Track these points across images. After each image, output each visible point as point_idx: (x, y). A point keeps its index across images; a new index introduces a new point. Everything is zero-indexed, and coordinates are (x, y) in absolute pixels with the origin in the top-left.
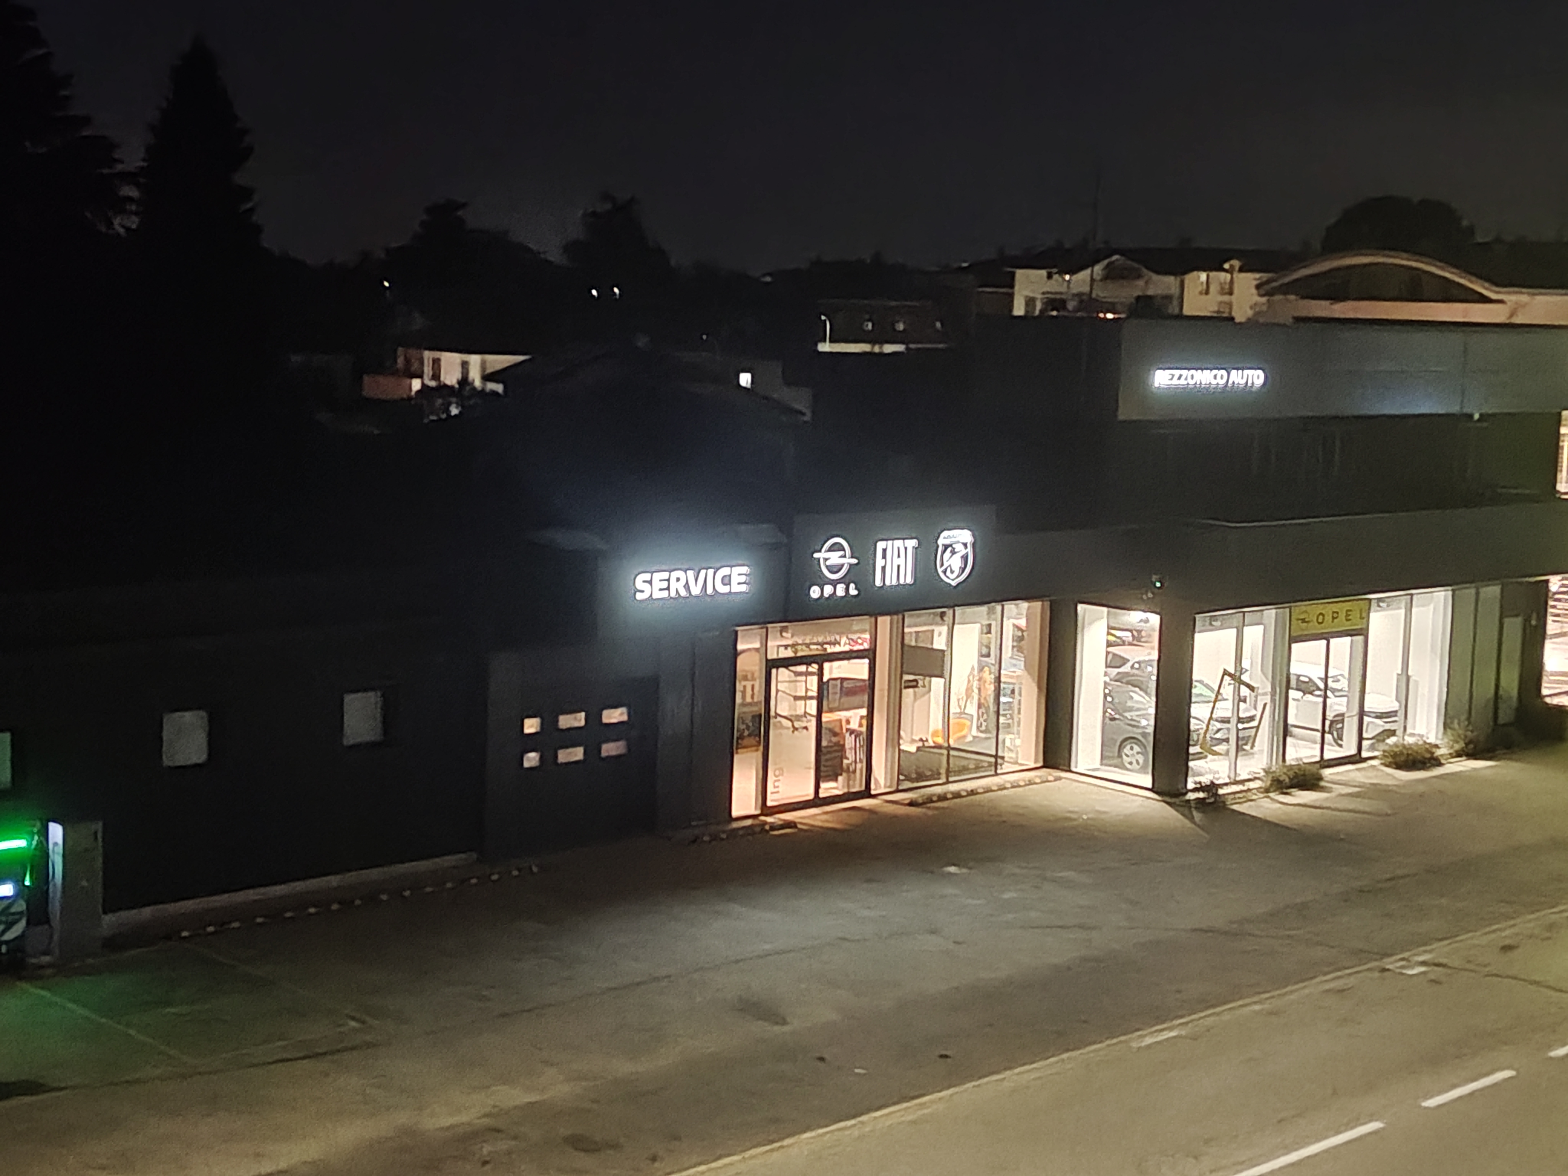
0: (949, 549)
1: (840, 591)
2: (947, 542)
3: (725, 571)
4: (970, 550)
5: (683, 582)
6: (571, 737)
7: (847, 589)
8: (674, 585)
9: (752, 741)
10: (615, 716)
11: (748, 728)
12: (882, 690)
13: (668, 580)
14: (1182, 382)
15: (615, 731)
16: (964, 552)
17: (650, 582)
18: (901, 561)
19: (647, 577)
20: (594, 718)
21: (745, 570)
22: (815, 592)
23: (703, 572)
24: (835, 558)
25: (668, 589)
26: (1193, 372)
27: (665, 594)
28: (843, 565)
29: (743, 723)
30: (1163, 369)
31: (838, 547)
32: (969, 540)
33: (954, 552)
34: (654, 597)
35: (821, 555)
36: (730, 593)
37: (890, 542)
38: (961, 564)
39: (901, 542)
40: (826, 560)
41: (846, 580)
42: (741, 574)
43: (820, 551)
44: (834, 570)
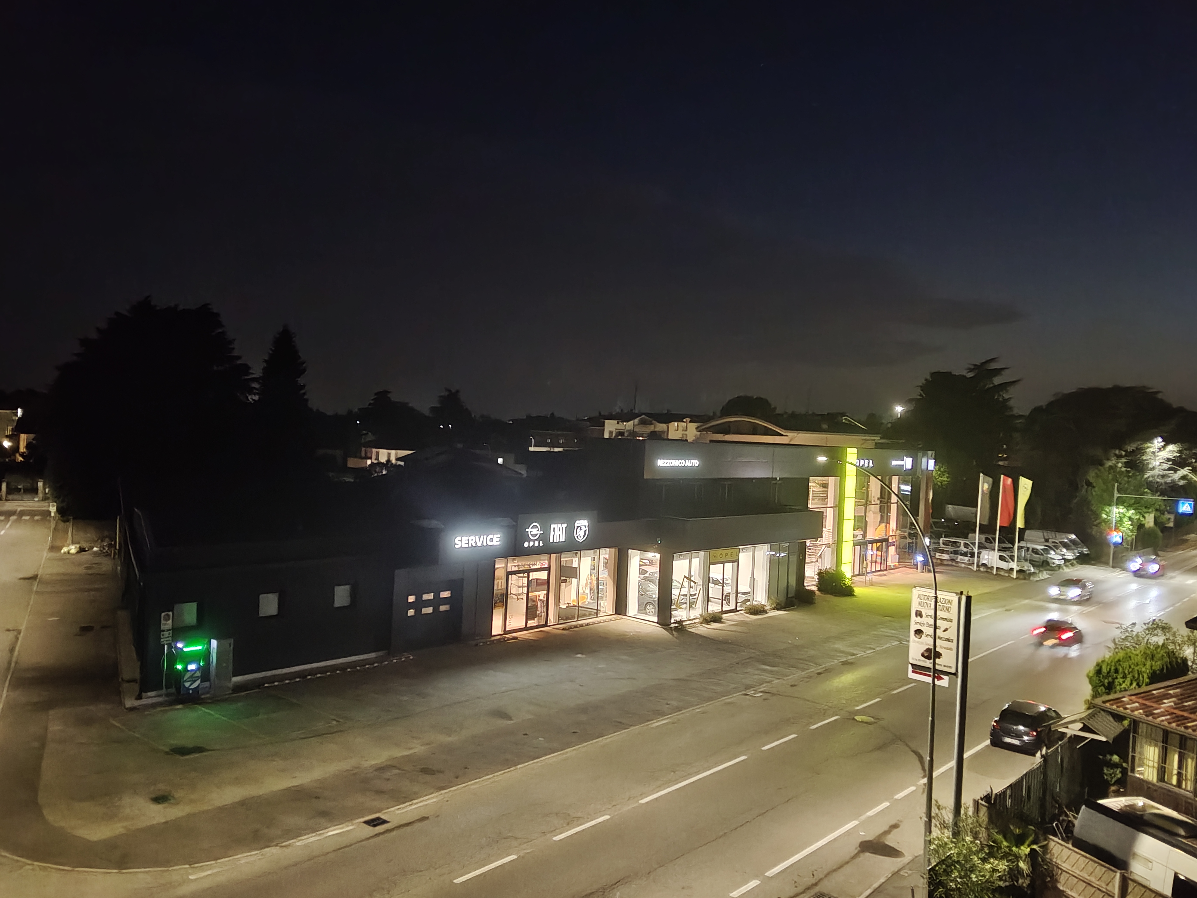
0: (579, 528)
1: (536, 544)
2: (579, 525)
3: (490, 536)
4: (587, 528)
5: (474, 541)
6: (428, 603)
7: (539, 543)
8: (470, 542)
9: (500, 604)
10: (445, 594)
11: (499, 599)
12: (552, 584)
13: (468, 540)
14: (668, 465)
15: (445, 601)
16: (585, 529)
17: (461, 541)
18: (560, 533)
19: (459, 538)
20: (437, 596)
21: (499, 536)
22: (526, 545)
23: (482, 537)
24: (534, 531)
25: (468, 543)
26: (672, 461)
27: (467, 546)
28: (537, 534)
29: (497, 597)
30: (661, 459)
31: (536, 527)
32: (587, 524)
33: (581, 529)
34: (463, 546)
35: (529, 530)
36: (493, 545)
37: (556, 525)
38: (584, 534)
39: (561, 524)
40: (531, 532)
41: (538, 540)
42: (497, 537)
43: (529, 528)
44: (534, 536)
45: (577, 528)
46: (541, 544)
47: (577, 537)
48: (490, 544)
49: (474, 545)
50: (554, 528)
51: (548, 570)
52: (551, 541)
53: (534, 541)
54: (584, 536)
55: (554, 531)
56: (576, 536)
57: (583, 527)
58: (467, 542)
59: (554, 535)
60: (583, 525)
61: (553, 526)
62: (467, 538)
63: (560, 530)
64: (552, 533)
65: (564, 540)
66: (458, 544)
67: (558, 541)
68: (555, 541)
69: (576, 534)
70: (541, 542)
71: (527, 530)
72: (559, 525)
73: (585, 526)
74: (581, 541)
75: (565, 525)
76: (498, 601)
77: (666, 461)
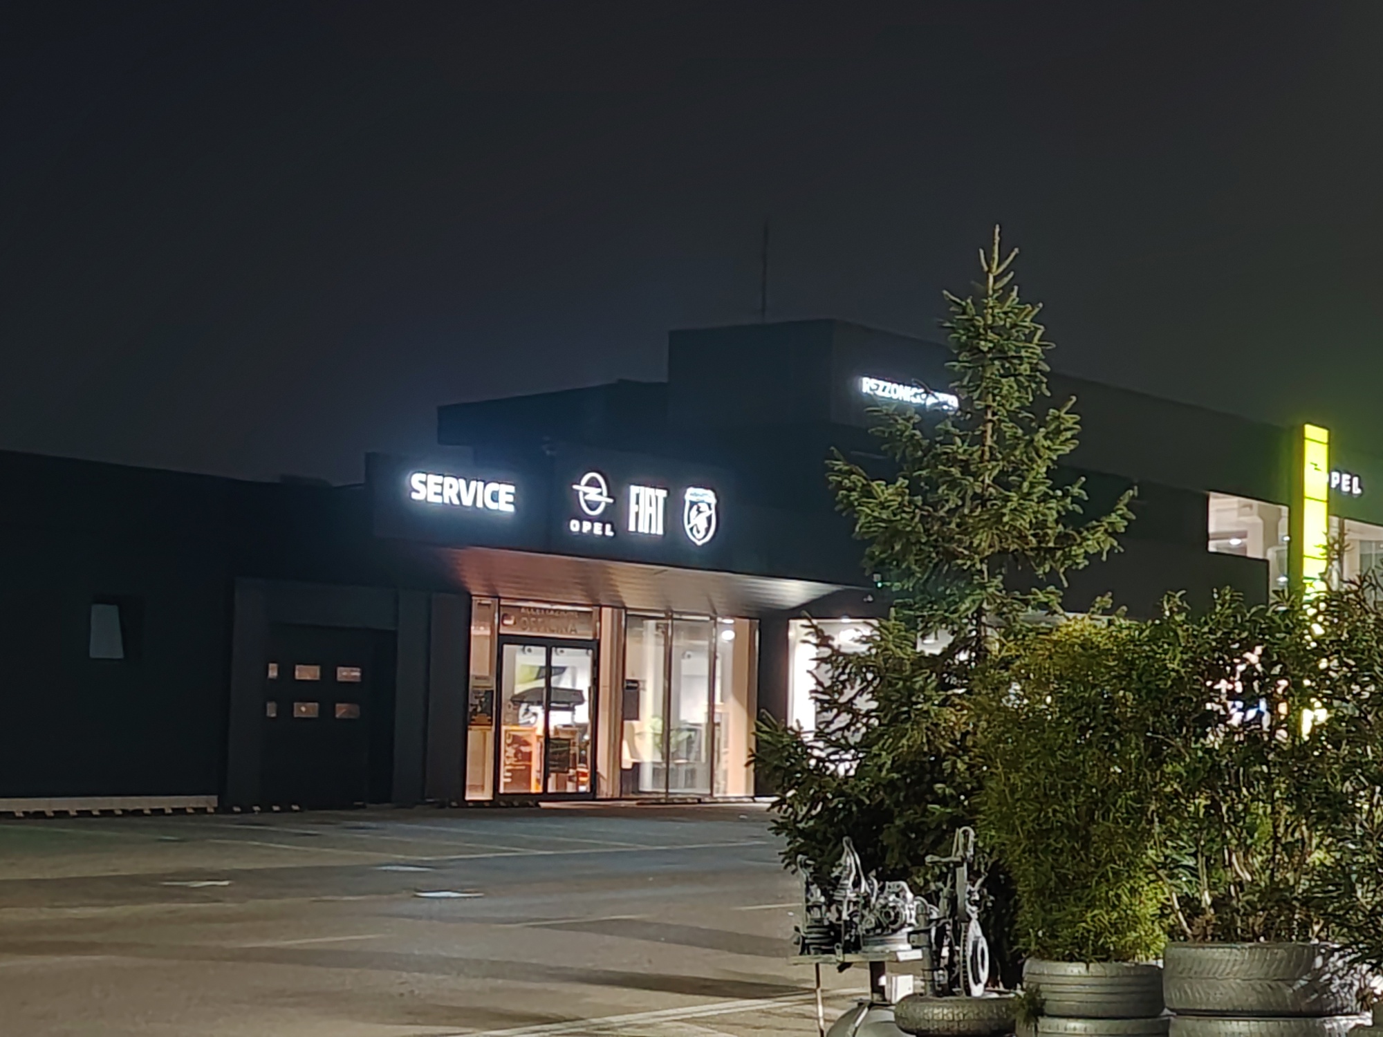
0: (695, 508)
1: (598, 529)
2: (694, 499)
3: (493, 487)
4: (713, 512)
5: (455, 491)
6: (306, 691)
7: (604, 529)
8: (447, 492)
9: (485, 718)
10: (349, 674)
13: (442, 485)
14: (886, 394)
15: (347, 691)
16: (708, 513)
18: (652, 510)
19: (422, 477)
20: (328, 673)
21: (512, 489)
23: (473, 484)
24: (593, 494)
25: (441, 494)
26: (895, 386)
27: (438, 499)
28: (598, 504)
29: (476, 698)
30: (871, 377)
31: (593, 483)
32: (713, 501)
33: (699, 512)
34: (429, 499)
35: (581, 488)
36: (498, 510)
37: (642, 488)
38: (706, 525)
39: (653, 490)
40: (585, 494)
41: (602, 519)
42: (508, 493)
43: (579, 484)
44: (593, 506)
45: (691, 508)
46: (609, 533)
47: (691, 529)
48: (492, 505)
49: (456, 502)
50: (638, 496)
51: (595, 648)
52: (632, 528)
53: (592, 520)
54: (707, 530)
55: (637, 503)
56: (687, 528)
57: (704, 507)
58: (438, 489)
59: (637, 514)
60: (703, 502)
61: (634, 490)
62: (439, 479)
63: (651, 505)
64: (633, 508)
65: (660, 532)
66: (418, 492)
67: (647, 531)
68: (640, 530)
69: (689, 523)
70: (608, 527)
71: (575, 487)
72: (650, 491)
73: (709, 505)
74: (699, 543)
75: (662, 494)
76: (479, 709)
77: (882, 384)
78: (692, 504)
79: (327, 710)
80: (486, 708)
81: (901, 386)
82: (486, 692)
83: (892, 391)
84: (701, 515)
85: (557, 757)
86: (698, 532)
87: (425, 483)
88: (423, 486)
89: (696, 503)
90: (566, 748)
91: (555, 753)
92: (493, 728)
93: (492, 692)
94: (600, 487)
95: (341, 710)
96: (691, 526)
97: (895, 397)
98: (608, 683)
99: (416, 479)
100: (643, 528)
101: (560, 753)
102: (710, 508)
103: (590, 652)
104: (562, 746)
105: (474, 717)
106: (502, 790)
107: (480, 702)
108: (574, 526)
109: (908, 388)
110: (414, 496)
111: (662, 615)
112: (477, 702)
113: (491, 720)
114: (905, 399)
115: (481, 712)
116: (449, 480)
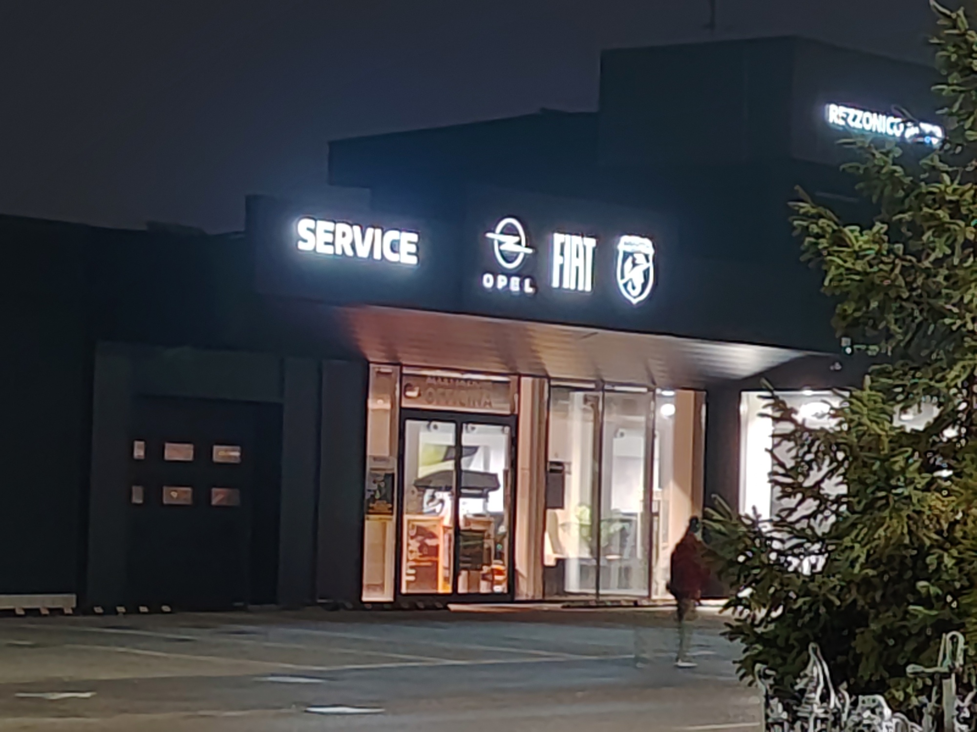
0: (630, 259)
1: (515, 285)
2: (629, 249)
3: (392, 235)
4: (651, 264)
5: (348, 239)
6: (178, 473)
7: (522, 285)
8: (339, 241)
10: (226, 454)
13: (334, 233)
14: (858, 124)
15: (227, 474)
16: (645, 266)
18: (579, 262)
19: (310, 223)
20: (203, 453)
21: (414, 237)
23: (370, 231)
24: (509, 243)
25: (333, 244)
26: (868, 114)
27: (329, 250)
28: (518, 254)
29: (375, 482)
30: (838, 105)
31: (510, 231)
32: (651, 252)
33: (634, 264)
34: (319, 250)
35: (495, 236)
36: (399, 262)
37: (568, 237)
38: (642, 280)
39: (579, 238)
40: (500, 243)
41: (520, 273)
42: (410, 242)
43: (493, 232)
44: (509, 258)
45: (624, 260)
46: (528, 289)
47: (625, 285)
48: (391, 257)
49: (349, 252)
50: (562, 246)
51: (513, 424)
52: (555, 284)
53: (509, 275)
54: (644, 286)
55: (562, 254)
56: (621, 283)
57: (640, 259)
58: (329, 237)
59: (562, 267)
60: (639, 252)
61: (558, 238)
62: (330, 226)
63: (577, 256)
64: (557, 260)
65: (588, 288)
66: (305, 241)
67: (573, 287)
68: (566, 285)
69: (623, 277)
70: (527, 282)
71: (490, 235)
72: (577, 240)
73: (647, 257)
74: (635, 301)
75: (591, 243)
76: (378, 496)
77: (852, 112)
78: (626, 255)
79: (202, 497)
80: (385, 495)
81: (875, 115)
82: (387, 475)
83: (864, 121)
84: (636, 268)
85: (468, 552)
86: (634, 288)
87: (314, 231)
88: (311, 234)
89: (631, 254)
90: (479, 542)
91: (466, 547)
92: (394, 517)
93: (393, 475)
94: (518, 235)
95: (218, 496)
96: (624, 281)
97: (867, 127)
98: (527, 466)
99: (303, 226)
100: (569, 284)
101: (474, 546)
102: (648, 261)
103: (507, 429)
104: (475, 538)
105: (371, 505)
106: (404, 590)
107: (379, 486)
108: (488, 281)
109: (882, 118)
110: (301, 246)
111: (592, 386)
112: (375, 487)
113: (392, 509)
114: (879, 130)
115: (380, 499)
116: (342, 227)
